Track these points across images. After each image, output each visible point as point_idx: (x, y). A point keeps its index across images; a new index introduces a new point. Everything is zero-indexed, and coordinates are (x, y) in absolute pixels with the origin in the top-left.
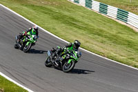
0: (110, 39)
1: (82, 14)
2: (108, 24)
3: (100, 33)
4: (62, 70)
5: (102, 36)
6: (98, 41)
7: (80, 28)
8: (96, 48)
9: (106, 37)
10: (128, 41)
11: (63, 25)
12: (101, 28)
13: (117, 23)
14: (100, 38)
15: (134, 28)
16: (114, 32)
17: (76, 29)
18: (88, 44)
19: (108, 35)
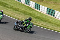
0: (22, 12)
1: (10, 2)
2: (21, 6)
3: (18, 10)
4: (24, 32)
5: (19, 11)
6: (17, 13)
7: (9, 8)
8: (16, 16)
9: (20, 12)
10: (30, 13)
11: (2, 6)
12: (18, 8)
13: (25, 6)
14: (18, 12)
15: (32, 8)
16: (24, 9)
17: (7, 8)
18: (13, 15)
19: (21, 11)
